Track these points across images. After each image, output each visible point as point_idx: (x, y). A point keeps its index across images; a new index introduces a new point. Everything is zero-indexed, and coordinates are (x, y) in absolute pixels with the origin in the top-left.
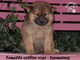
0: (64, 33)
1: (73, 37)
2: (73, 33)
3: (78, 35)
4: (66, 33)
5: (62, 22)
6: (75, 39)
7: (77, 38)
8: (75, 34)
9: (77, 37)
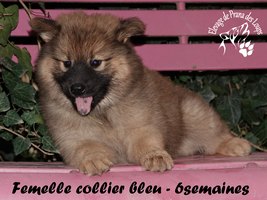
0: (194, 79)
1: (225, 94)
2: (225, 81)
3: (244, 87)
4: (199, 80)
5: (183, 40)
6: (233, 102)
7: (243, 96)
8: (233, 85)
9: (241, 93)
